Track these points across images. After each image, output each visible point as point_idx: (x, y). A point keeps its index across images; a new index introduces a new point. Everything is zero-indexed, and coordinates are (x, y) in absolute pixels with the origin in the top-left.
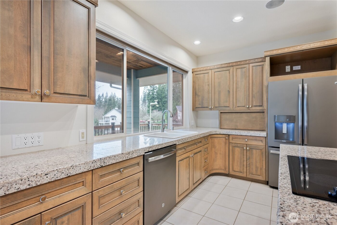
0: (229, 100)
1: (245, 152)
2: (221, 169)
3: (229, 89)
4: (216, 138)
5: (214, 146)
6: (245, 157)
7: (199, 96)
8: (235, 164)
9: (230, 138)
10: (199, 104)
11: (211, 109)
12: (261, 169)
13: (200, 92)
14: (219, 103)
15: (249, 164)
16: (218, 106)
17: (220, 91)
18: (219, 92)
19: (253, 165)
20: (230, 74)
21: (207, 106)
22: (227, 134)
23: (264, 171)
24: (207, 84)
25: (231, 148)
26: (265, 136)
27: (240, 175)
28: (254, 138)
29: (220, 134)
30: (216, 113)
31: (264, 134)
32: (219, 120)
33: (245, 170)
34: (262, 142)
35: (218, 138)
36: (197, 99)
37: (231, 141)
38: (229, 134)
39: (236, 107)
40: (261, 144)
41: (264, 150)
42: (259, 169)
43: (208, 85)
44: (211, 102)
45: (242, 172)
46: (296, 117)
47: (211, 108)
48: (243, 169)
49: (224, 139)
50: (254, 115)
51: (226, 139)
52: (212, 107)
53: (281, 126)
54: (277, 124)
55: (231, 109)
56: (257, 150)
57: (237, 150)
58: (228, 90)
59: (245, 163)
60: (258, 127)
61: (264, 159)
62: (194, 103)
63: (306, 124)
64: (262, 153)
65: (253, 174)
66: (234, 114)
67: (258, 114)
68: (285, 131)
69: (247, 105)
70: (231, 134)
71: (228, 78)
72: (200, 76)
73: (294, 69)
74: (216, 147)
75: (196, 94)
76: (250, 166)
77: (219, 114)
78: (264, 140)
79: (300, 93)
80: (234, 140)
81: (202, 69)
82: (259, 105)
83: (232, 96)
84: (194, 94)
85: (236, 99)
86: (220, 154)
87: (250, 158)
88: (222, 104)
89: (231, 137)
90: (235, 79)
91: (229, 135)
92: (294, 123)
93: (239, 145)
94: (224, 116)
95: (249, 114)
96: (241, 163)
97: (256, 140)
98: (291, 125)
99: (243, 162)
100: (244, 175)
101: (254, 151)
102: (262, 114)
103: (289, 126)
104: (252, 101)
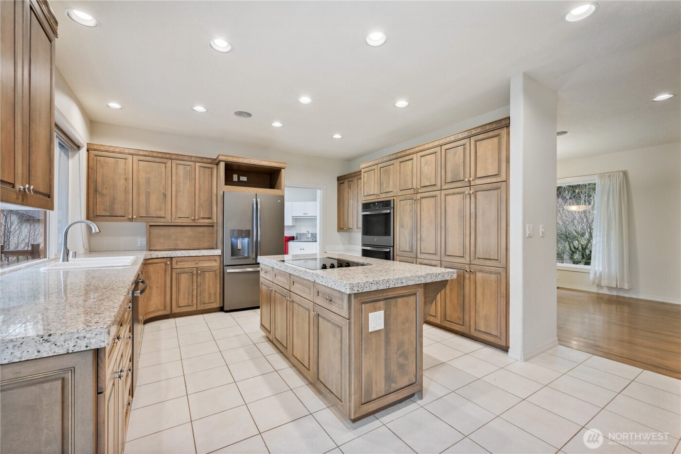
0: (165, 207)
1: (195, 277)
2: (159, 310)
3: (165, 191)
4: (151, 265)
5: (148, 277)
6: (195, 284)
7: (103, 195)
8: (181, 296)
9: (173, 263)
10: (105, 210)
11: (131, 220)
12: (215, 294)
13: (106, 188)
14: (147, 211)
15: (201, 292)
16: (144, 216)
17: (149, 192)
18: (148, 195)
19: (205, 292)
20: (167, 169)
21: (123, 215)
22: (168, 256)
23: (218, 295)
24: (123, 177)
25: (174, 276)
26: (220, 254)
27: (188, 310)
28: (206, 258)
29: (157, 258)
30: (141, 226)
31: (218, 252)
32: (147, 237)
33: (195, 302)
34: (216, 262)
35: (154, 265)
36: (99, 200)
37: (174, 266)
38: (171, 256)
39: (175, 219)
40: (216, 264)
41: (218, 272)
42: (213, 295)
43: (126, 179)
44: (131, 209)
45: (190, 306)
46: (251, 232)
47: (132, 218)
48: (192, 301)
49: (163, 264)
50: (201, 229)
51: (166, 264)
52: (135, 217)
53: (236, 241)
54: (233, 239)
55: (168, 220)
56: (211, 273)
57: (184, 278)
58: (163, 193)
59: (195, 292)
60: (206, 245)
61: (218, 281)
62: (91, 207)
63: (259, 239)
64: (216, 275)
65: (205, 304)
66: (173, 228)
67: (206, 228)
68: (239, 247)
69: (192, 216)
70: (175, 256)
71: (164, 175)
72: (106, 160)
73: (241, 180)
74: (150, 278)
75: (96, 191)
76: (201, 295)
77: (147, 228)
78: (218, 259)
79: (255, 206)
80: (178, 263)
81: (111, 149)
82: (207, 217)
83: (170, 202)
84: (91, 190)
85: (176, 207)
86: (157, 287)
87: (201, 285)
88: (153, 213)
89: (174, 260)
90: (174, 178)
91: (171, 258)
92: (249, 237)
93: (186, 270)
94: (156, 231)
95: (194, 228)
96: (189, 293)
97: (209, 260)
98: (246, 240)
99: (192, 291)
100: (194, 308)
101: (207, 274)
102: (210, 228)
103: (243, 241)
104: (199, 211)
